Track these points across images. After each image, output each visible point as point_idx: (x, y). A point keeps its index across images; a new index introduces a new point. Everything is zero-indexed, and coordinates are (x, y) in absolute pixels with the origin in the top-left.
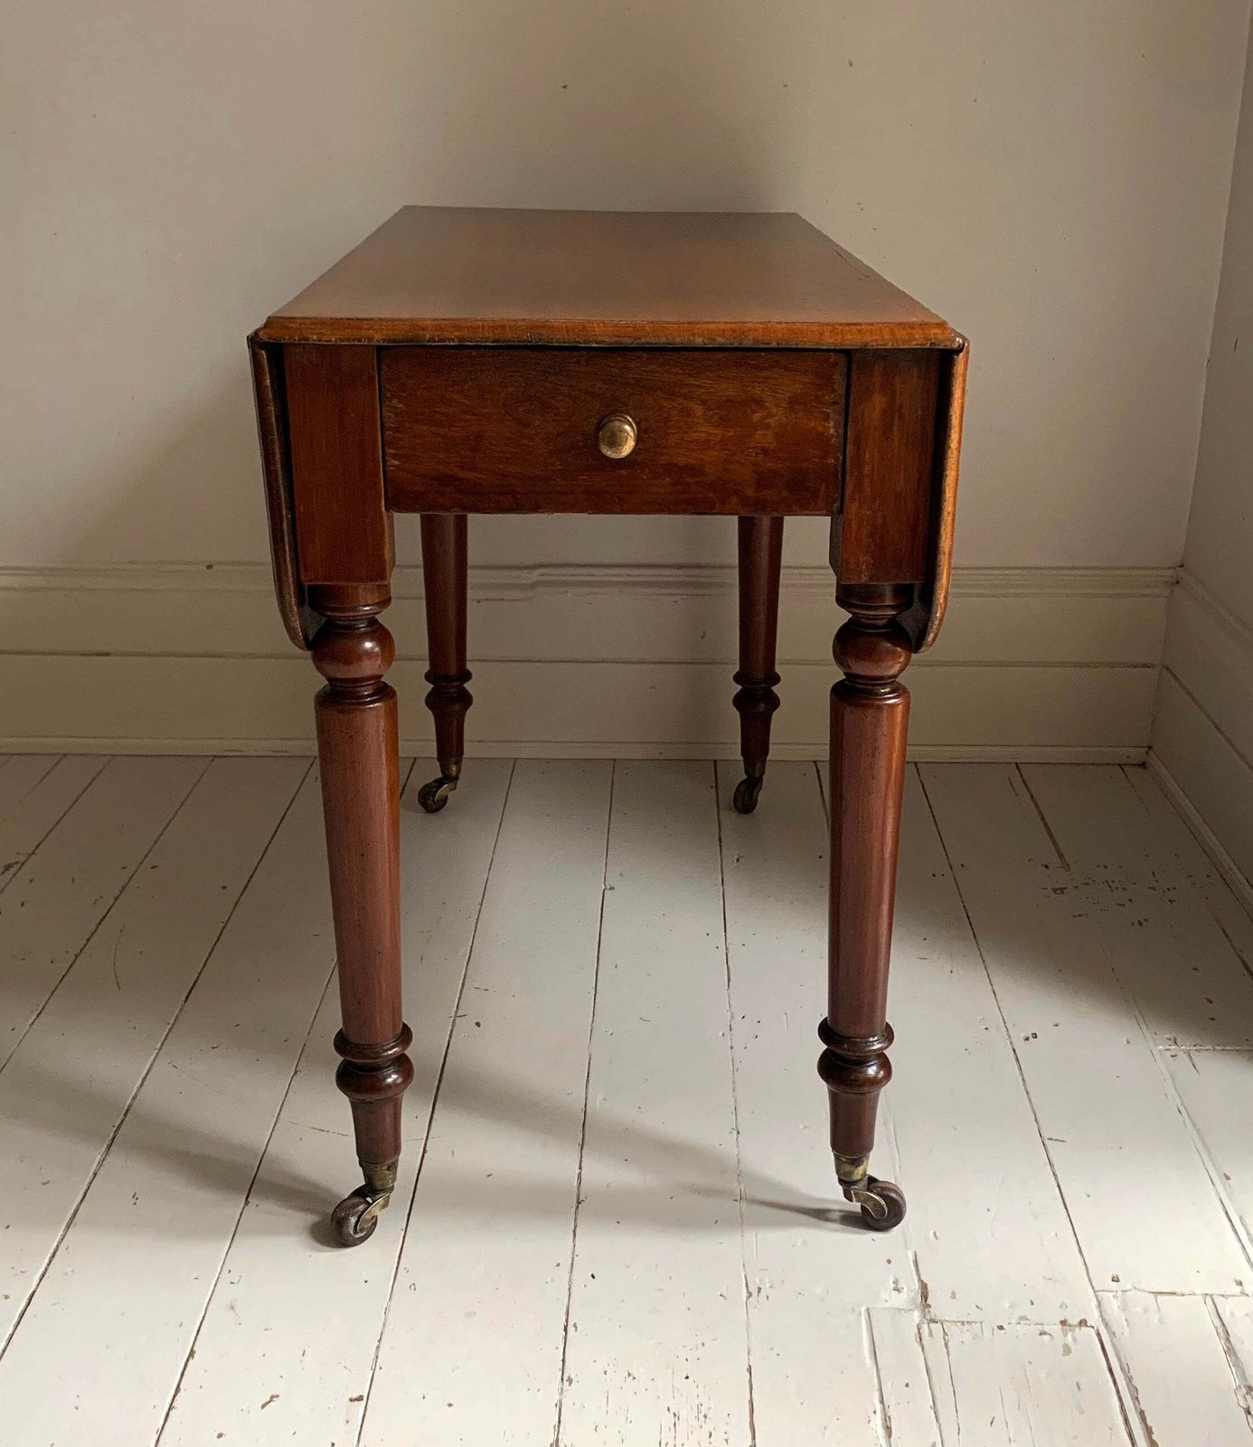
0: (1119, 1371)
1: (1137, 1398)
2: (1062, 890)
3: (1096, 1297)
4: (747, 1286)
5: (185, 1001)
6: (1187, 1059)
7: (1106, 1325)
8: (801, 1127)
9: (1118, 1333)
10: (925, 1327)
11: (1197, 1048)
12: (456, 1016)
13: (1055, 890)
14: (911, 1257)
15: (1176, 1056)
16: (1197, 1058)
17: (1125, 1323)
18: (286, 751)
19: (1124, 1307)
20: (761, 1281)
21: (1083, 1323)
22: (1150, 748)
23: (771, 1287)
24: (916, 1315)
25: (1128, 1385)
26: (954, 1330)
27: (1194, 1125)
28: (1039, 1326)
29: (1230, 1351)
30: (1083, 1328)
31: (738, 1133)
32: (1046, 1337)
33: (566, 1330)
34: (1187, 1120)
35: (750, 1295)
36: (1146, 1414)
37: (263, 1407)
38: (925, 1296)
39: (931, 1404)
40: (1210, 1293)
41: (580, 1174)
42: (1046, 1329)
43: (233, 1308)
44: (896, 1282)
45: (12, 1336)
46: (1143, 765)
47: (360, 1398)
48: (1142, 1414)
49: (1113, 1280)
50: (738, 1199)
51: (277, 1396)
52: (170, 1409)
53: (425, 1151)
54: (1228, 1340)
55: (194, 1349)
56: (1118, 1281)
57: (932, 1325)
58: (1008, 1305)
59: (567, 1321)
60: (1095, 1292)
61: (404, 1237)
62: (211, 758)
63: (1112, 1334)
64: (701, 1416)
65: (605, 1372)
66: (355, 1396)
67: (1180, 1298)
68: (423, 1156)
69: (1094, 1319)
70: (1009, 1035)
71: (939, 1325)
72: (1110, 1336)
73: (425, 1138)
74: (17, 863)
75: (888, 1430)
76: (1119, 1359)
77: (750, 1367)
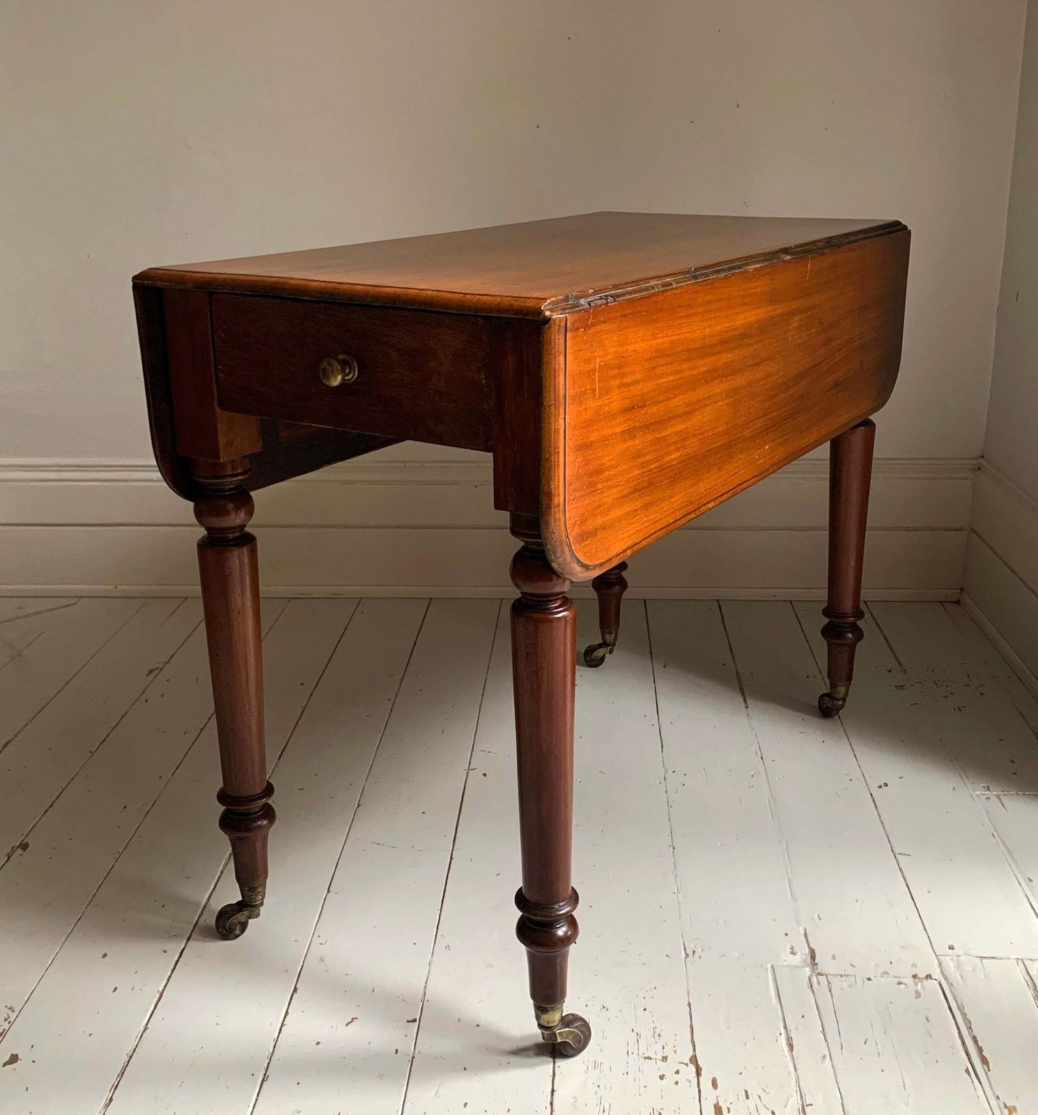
0: (956, 1008)
1: (970, 1028)
2: (902, 687)
3: (938, 959)
4: (685, 950)
5: (279, 759)
6: (998, 801)
7: (946, 979)
8: (720, 844)
9: (954, 983)
10: (814, 980)
11: (1003, 793)
12: (469, 770)
13: (896, 687)
14: (802, 932)
15: (990, 798)
16: (1004, 800)
17: (960, 977)
18: (342, 595)
19: (958, 966)
20: (695, 946)
21: (929, 977)
22: (962, 589)
23: (702, 950)
24: (807, 970)
25: (963, 1019)
26: (836, 982)
27: (1005, 845)
28: (897, 979)
30: (929, 980)
31: (674, 848)
32: (903, 986)
34: (998, 839)
35: (687, 955)
36: (978, 1039)
37: (347, 1025)
38: (813, 956)
39: (821, 1029)
40: (1021, 958)
42: (902, 980)
43: (322, 961)
44: (792, 948)
46: (958, 602)
47: (414, 1021)
48: (975, 1039)
49: (950, 948)
50: (676, 891)
51: (356, 1018)
52: (282, 1026)
53: (451, 858)
54: (1035, 989)
55: (297, 987)
56: (953, 949)
57: (820, 977)
58: (873, 964)
60: (936, 956)
61: (440, 915)
62: (288, 600)
63: (951, 985)
64: (657, 1037)
65: (587, 1006)
66: (411, 1019)
67: (1000, 961)
68: (450, 862)
69: (937, 974)
70: (867, 784)
71: (824, 976)
72: (949, 986)
73: (451, 849)
74: (157, 669)
75: (791, 1047)
76: (956, 1001)
77: (690, 1003)
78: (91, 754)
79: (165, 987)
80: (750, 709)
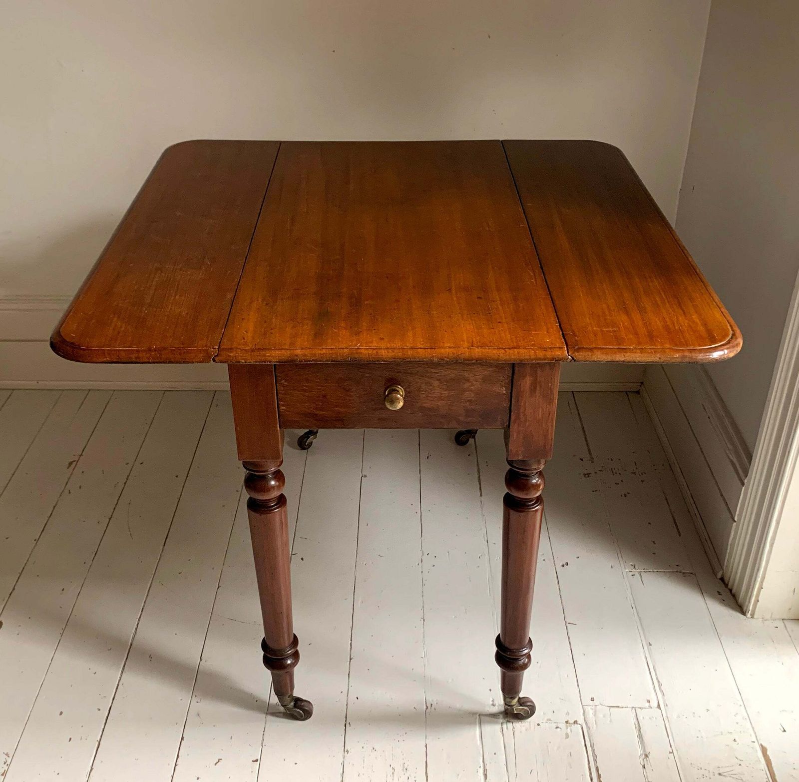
0: (589, 746)
1: (596, 760)
2: (589, 474)
3: (583, 709)
4: (426, 703)
5: (164, 545)
6: (639, 577)
7: (586, 723)
8: (453, 617)
9: (591, 728)
10: (505, 724)
11: (645, 570)
12: (292, 554)
13: (584, 475)
15: (634, 575)
16: (644, 576)
17: (595, 723)
19: (595, 714)
20: (432, 700)
21: (576, 722)
22: (642, 383)
23: (437, 703)
24: (501, 717)
25: (592, 754)
26: (518, 726)
27: (638, 615)
28: (556, 724)
29: (640, 736)
30: (576, 725)
31: (424, 620)
32: (559, 729)
33: (345, 726)
34: (635, 611)
35: (427, 708)
36: (599, 769)
37: (215, 764)
39: (505, 763)
40: (634, 707)
41: (351, 644)
42: (560, 725)
43: (199, 715)
44: (493, 701)
45: (104, 729)
46: (638, 392)
47: (257, 761)
48: (597, 769)
49: (591, 700)
50: (423, 656)
51: (221, 759)
54: (640, 731)
55: (184, 736)
56: (594, 701)
57: (508, 723)
58: (542, 714)
59: (346, 721)
60: (582, 706)
62: (163, 392)
63: (588, 728)
64: (405, 770)
65: (363, 748)
66: (254, 760)
67: (621, 709)
69: (581, 721)
70: (555, 564)
71: (511, 723)
72: (587, 729)
74: (74, 461)
75: (486, 776)
76: (590, 740)
77: (426, 745)
78: (35, 542)
79: (101, 736)
80: (483, 497)
